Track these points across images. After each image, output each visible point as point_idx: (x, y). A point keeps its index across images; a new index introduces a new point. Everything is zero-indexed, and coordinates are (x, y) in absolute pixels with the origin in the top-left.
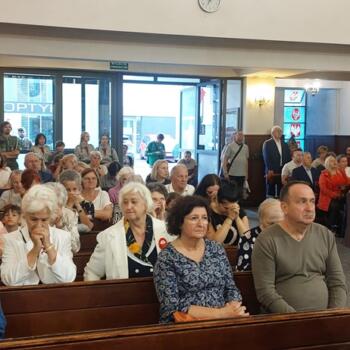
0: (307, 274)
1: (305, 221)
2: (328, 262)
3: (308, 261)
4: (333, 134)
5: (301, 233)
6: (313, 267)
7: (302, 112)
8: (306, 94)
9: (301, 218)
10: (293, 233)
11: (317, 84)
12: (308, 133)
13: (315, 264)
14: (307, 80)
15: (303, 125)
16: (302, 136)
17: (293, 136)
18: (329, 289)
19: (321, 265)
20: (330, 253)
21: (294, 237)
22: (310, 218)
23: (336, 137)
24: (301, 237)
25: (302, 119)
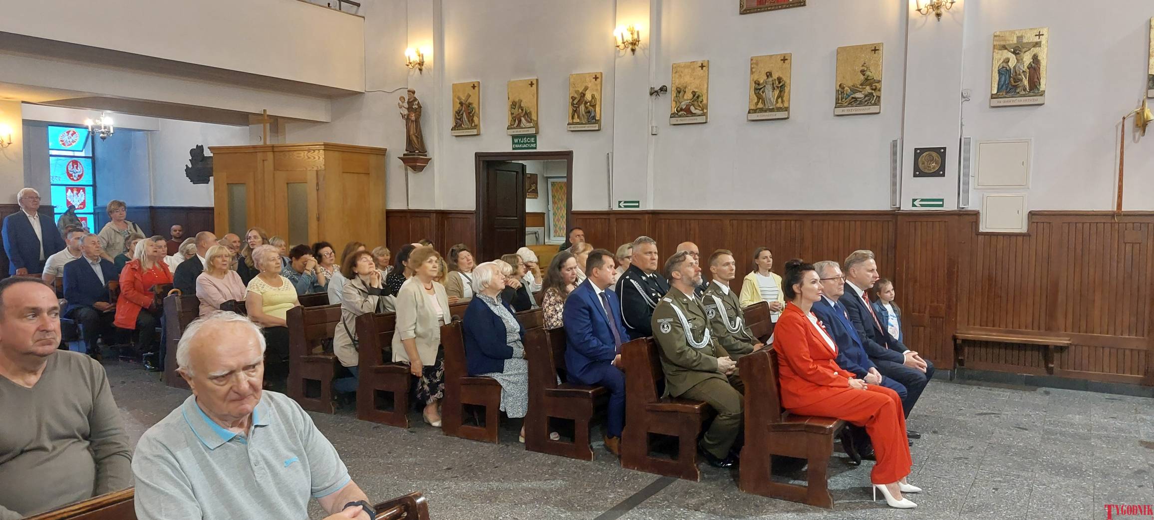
0: (48, 445)
1: (40, 349)
2: (93, 415)
3: (48, 418)
4: (148, 204)
5: (34, 372)
6: (61, 431)
7: (86, 167)
8: (92, 136)
9: (30, 344)
10: (15, 373)
11: (108, 120)
12: (99, 204)
13: (64, 423)
14: (89, 111)
15: (89, 190)
16: (90, 208)
17: (71, 207)
18: (98, 463)
19: (80, 422)
20: (95, 398)
21: (18, 381)
22: (50, 344)
23: (152, 208)
24: (33, 379)
25: (87, 179)
